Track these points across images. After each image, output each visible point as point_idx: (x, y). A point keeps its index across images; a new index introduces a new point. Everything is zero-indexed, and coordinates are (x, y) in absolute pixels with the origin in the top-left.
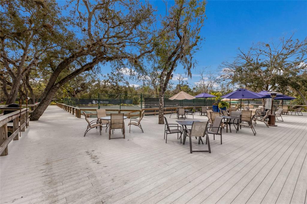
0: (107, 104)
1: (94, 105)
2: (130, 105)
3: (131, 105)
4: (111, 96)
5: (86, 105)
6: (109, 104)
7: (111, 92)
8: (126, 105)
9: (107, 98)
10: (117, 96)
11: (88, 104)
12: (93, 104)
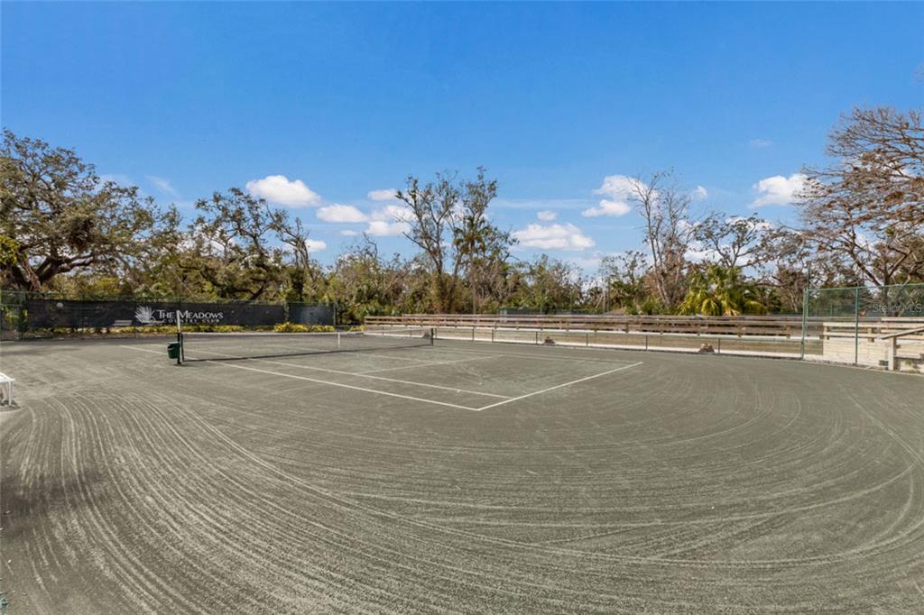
0: (212, 325)
1: (147, 329)
2: (318, 327)
3: (326, 327)
4: (230, 290)
5: (99, 331)
6: (222, 322)
7: (231, 277)
8: (301, 327)
9: (215, 299)
10: (255, 291)
11: (109, 324)
12: (141, 324)
